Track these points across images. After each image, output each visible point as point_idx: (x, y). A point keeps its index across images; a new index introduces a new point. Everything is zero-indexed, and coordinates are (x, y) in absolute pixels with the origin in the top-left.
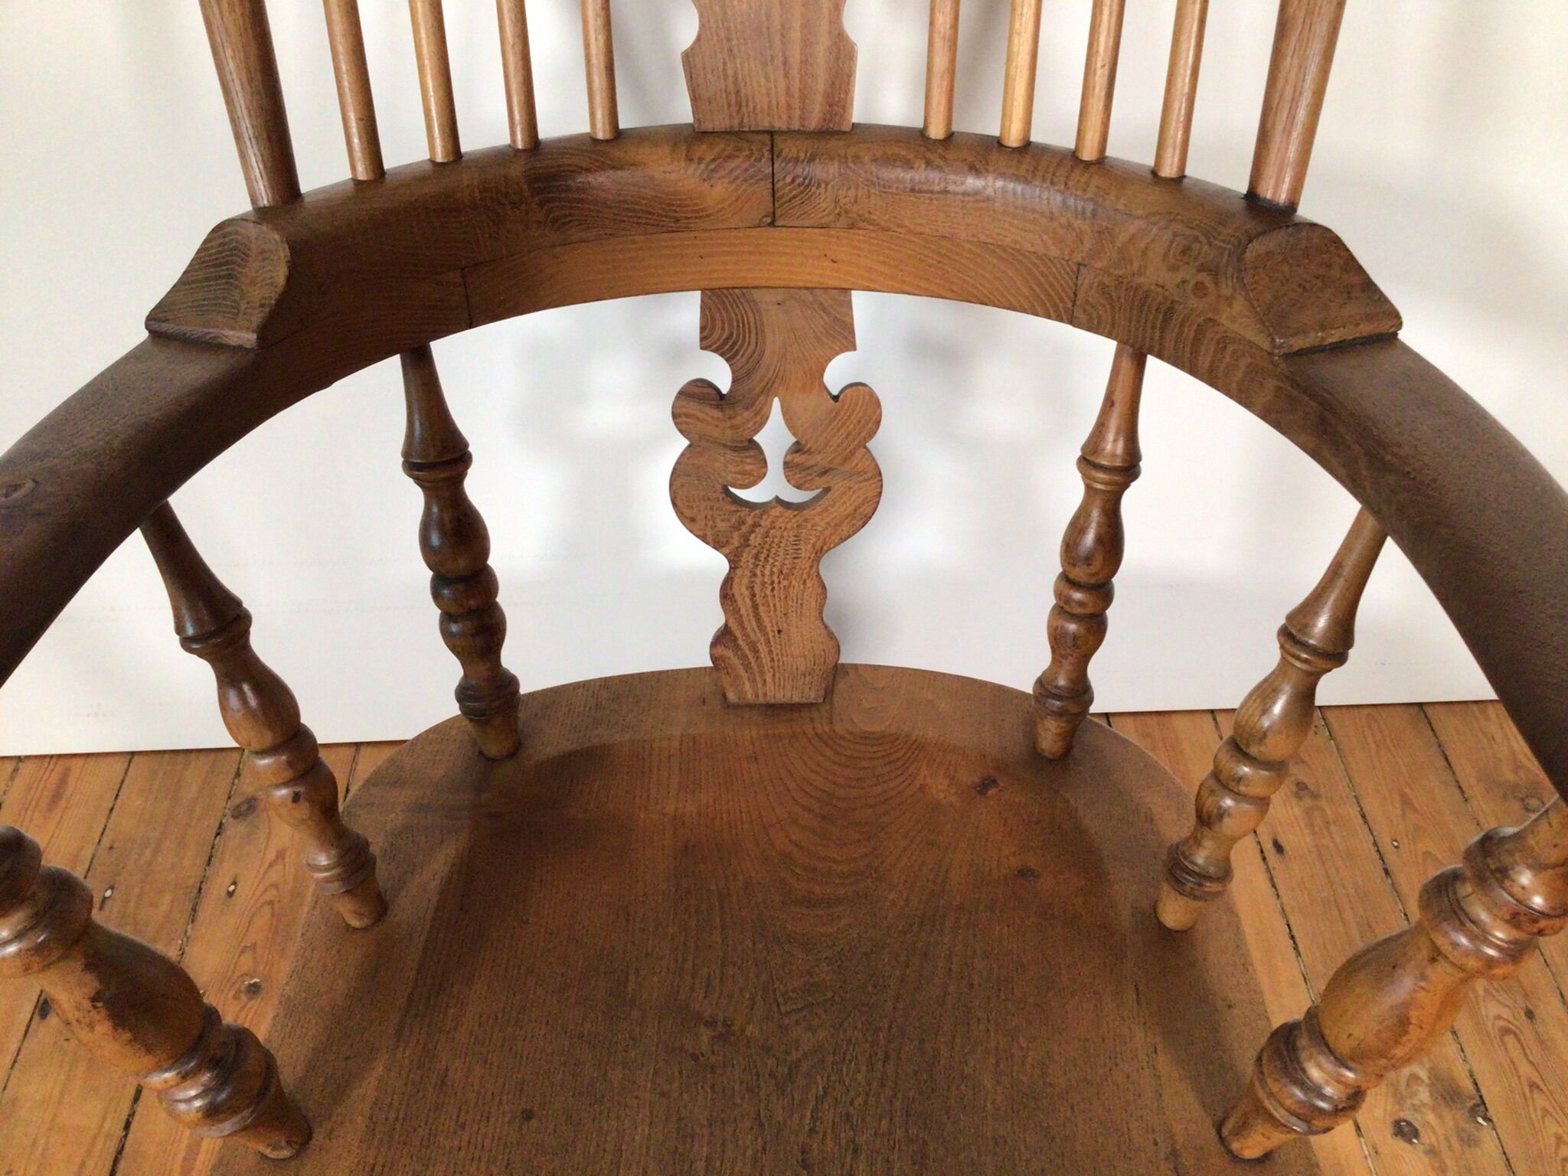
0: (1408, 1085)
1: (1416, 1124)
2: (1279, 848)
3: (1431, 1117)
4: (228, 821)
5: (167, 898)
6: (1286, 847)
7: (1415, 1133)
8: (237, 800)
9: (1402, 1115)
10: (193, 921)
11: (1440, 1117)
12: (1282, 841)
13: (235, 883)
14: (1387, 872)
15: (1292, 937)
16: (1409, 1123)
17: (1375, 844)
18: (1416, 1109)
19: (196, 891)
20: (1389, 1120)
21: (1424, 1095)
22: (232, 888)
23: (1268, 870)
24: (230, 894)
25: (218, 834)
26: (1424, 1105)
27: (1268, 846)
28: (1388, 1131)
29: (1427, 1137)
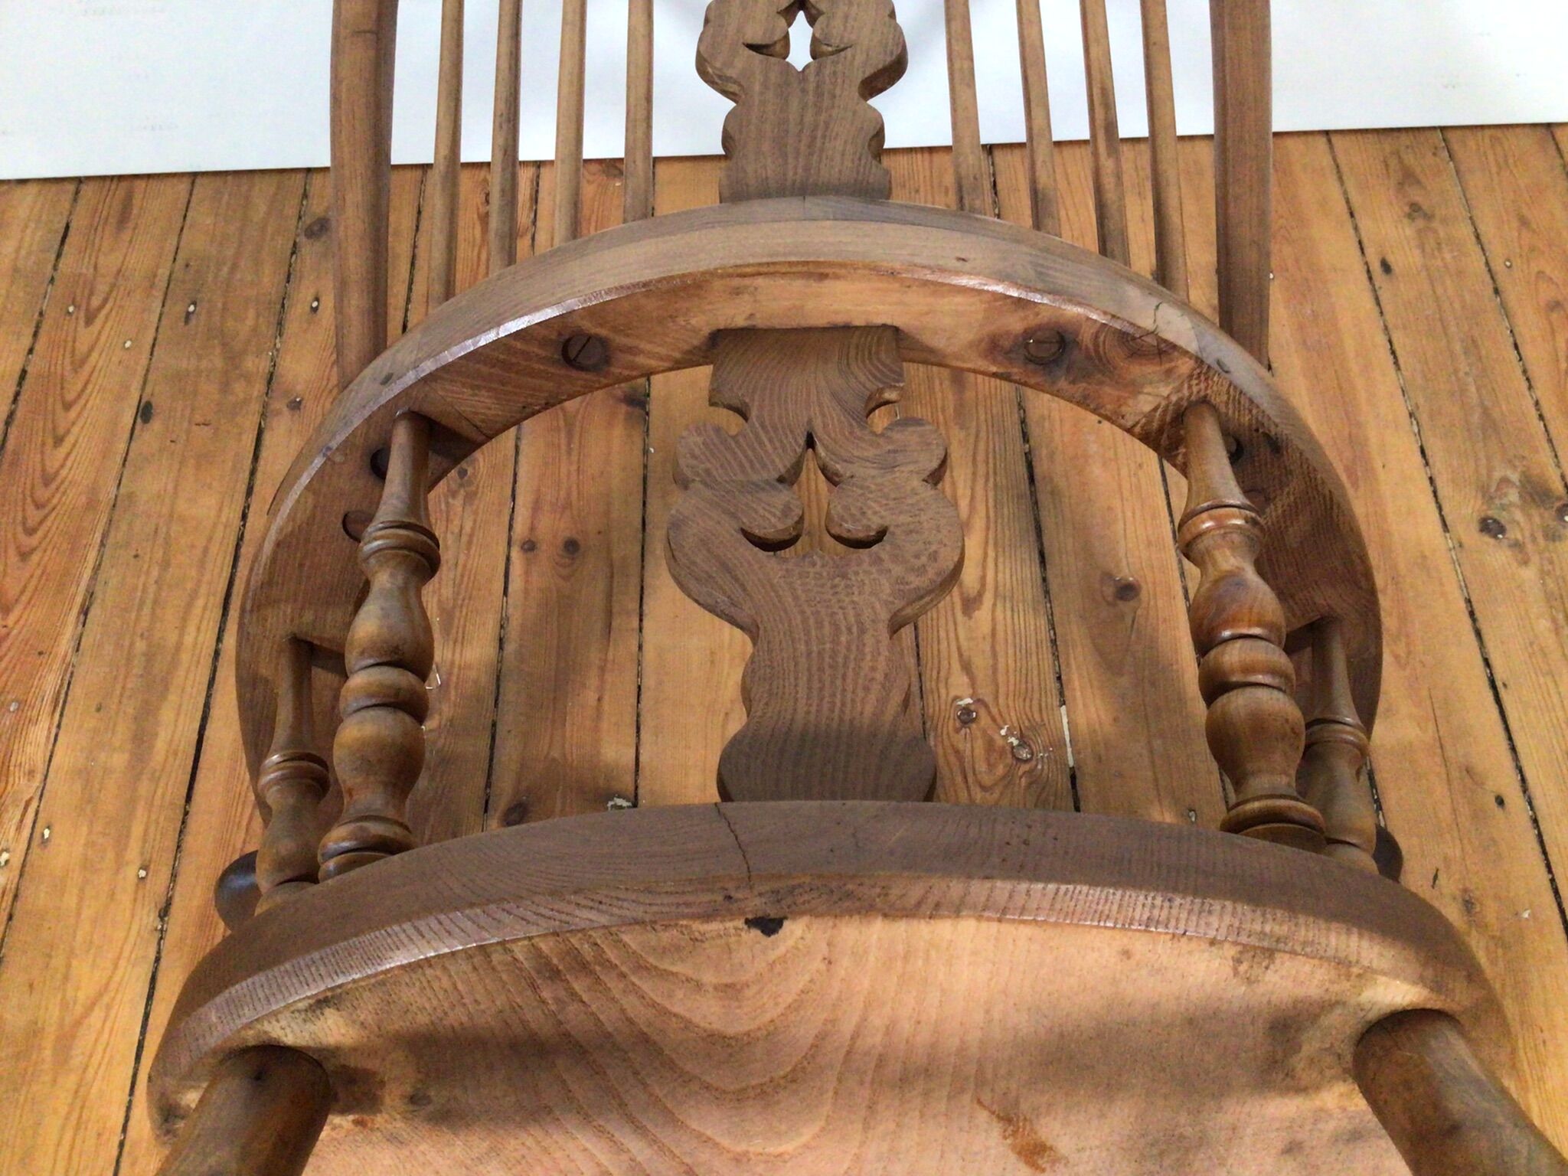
0: (1498, 488)
1: (1503, 522)
2: (1386, 267)
3: (1518, 515)
4: (302, 240)
5: (251, 314)
6: (1394, 266)
7: (1502, 530)
8: (307, 220)
9: (1490, 513)
10: (281, 335)
11: (1529, 517)
12: (1391, 259)
13: (317, 299)
14: (1497, 291)
15: (1393, 353)
16: (1495, 521)
17: (1487, 263)
18: (1503, 508)
19: (278, 306)
20: (1476, 517)
21: (1513, 496)
22: (315, 304)
23: (1374, 291)
24: (315, 310)
25: (293, 253)
26: (1511, 504)
27: (1376, 267)
28: (1475, 526)
29: (1514, 534)
